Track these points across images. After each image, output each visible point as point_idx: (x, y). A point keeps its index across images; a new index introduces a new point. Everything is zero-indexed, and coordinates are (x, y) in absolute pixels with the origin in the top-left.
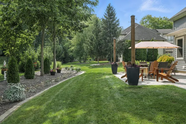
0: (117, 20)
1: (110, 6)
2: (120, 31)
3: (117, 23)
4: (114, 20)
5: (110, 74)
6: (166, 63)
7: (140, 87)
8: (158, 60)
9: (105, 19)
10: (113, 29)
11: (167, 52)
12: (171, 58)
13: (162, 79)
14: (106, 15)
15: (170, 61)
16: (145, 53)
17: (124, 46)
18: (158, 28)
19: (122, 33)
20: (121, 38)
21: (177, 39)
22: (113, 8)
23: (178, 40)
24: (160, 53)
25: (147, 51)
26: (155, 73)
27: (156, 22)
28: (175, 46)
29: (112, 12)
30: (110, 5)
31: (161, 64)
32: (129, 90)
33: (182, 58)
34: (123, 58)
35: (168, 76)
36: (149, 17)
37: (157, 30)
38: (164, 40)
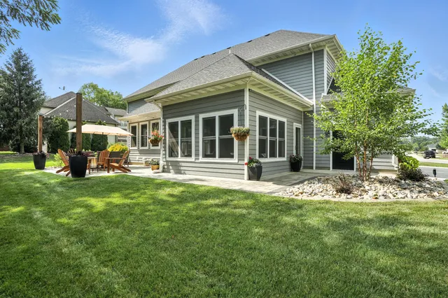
0: (36, 80)
1: (20, 52)
2: (43, 100)
3: (37, 86)
4: (30, 79)
5: (33, 170)
6: (119, 153)
7: (88, 179)
8: (110, 149)
9: (8, 72)
10: (28, 94)
11: (119, 141)
12: (124, 147)
13: (113, 171)
14: (9, 66)
15: (123, 151)
16: (89, 141)
17: (51, 127)
18: (107, 106)
19: (45, 104)
20: (44, 112)
21: (131, 125)
22: (28, 58)
23: (132, 127)
24: (111, 141)
25: (91, 137)
26: (105, 165)
27: (105, 96)
28: (128, 134)
29: (26, 65)
30: (22, 51)
31: (113, 154)
32: (75, 183)
33: (136, 148)
34: (48, 147)
35: (120, 165)
36: (94, 87)
37: (107, 108)
38: (116, 124)
